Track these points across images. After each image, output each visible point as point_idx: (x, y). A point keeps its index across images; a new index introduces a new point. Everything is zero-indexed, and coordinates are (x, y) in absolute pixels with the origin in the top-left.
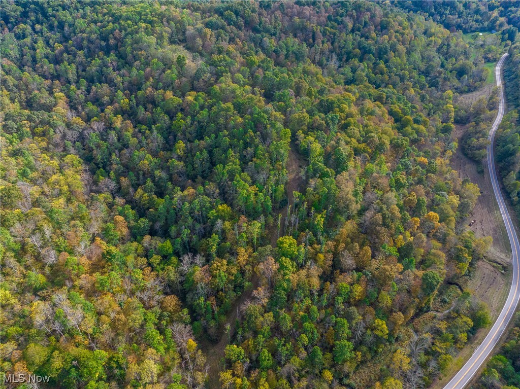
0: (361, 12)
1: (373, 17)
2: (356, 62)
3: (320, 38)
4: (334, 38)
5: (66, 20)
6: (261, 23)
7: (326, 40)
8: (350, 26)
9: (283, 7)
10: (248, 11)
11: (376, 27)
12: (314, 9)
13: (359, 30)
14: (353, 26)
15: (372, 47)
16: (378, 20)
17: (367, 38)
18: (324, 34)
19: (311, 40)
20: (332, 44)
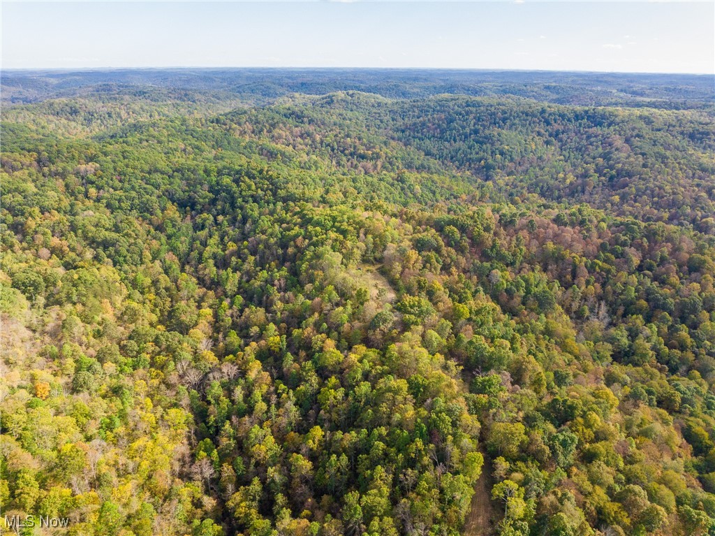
0: (656, 243)
1: (675, 250)
2: (639, 320)
3: (584, 274)
4: (608, 278)
5: (251, 215)
6: (494, 246)
7: (593, 279)
8: (636, 261)
9: (532, 226)
10: (479, 228)
11: (680, 266)
12: (580, 232)
13: (650, 269)
14: (641, 261)
15: (670, 300)
16: (685, 256)
17: (663, 283)
18: (591, 269)
19: (569, 277)
20: (603, 285)
